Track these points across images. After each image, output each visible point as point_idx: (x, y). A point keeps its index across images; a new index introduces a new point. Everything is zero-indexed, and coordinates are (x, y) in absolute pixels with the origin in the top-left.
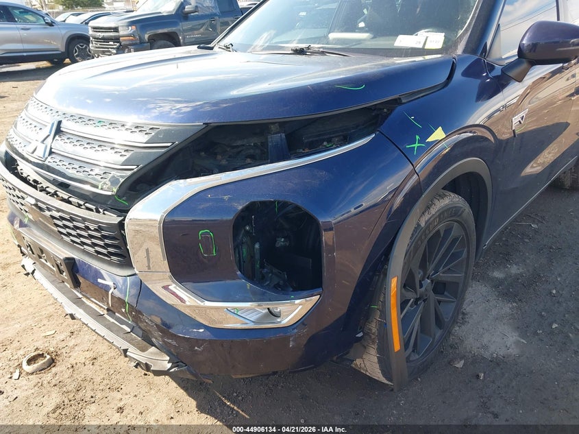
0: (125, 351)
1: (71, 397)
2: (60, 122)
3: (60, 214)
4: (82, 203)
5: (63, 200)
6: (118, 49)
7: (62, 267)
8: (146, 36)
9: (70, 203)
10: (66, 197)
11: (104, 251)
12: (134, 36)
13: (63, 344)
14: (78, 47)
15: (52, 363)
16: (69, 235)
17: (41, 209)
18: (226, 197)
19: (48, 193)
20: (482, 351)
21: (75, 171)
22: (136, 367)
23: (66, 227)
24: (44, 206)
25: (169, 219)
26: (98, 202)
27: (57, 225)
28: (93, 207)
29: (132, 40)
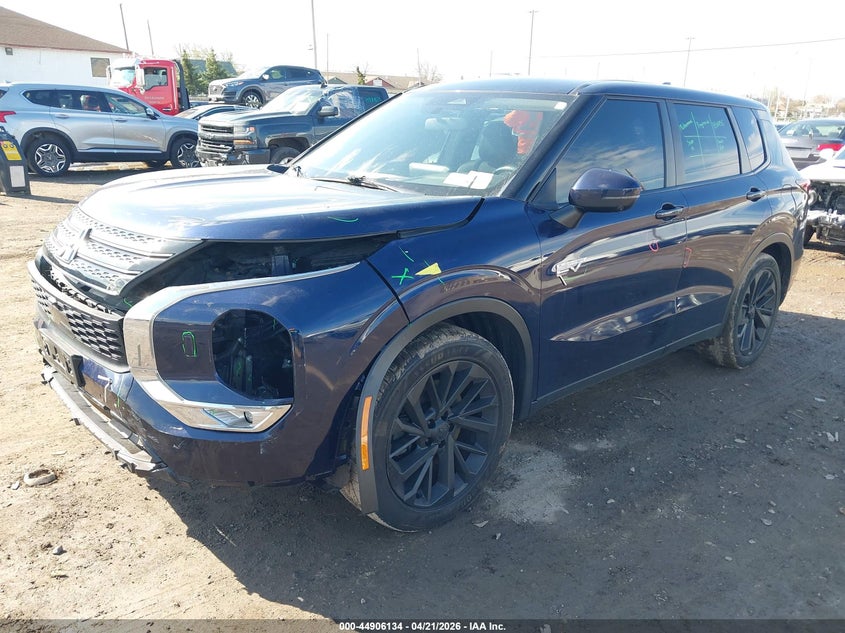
0: (117, 452)
1: (65, 510)
2: (90, 230)
3: (74, 312)
4: (95, 304)
5: (81, 301)
6: (229, 153)
7: (71, 365)
8: (267, 140)
9: (86, 303)
10: (83, 299)
11: (106, 348)
12: (251, 140)
13: (71, 464)
14: (184, 148)
15: (55, 479)
16: (81, 333)
17: (59, 308)
18: (209, 304)
19: (69, 295)
20: (514, 516)
21: (90, 273)
22: (123, 466)
23: (78, 325)
24: (62, 305)
25: (160, 319)
26: (108, 303)
27: (71, 324)
28: (103, 308)
29: (248, 144)
